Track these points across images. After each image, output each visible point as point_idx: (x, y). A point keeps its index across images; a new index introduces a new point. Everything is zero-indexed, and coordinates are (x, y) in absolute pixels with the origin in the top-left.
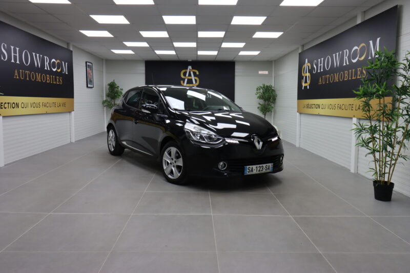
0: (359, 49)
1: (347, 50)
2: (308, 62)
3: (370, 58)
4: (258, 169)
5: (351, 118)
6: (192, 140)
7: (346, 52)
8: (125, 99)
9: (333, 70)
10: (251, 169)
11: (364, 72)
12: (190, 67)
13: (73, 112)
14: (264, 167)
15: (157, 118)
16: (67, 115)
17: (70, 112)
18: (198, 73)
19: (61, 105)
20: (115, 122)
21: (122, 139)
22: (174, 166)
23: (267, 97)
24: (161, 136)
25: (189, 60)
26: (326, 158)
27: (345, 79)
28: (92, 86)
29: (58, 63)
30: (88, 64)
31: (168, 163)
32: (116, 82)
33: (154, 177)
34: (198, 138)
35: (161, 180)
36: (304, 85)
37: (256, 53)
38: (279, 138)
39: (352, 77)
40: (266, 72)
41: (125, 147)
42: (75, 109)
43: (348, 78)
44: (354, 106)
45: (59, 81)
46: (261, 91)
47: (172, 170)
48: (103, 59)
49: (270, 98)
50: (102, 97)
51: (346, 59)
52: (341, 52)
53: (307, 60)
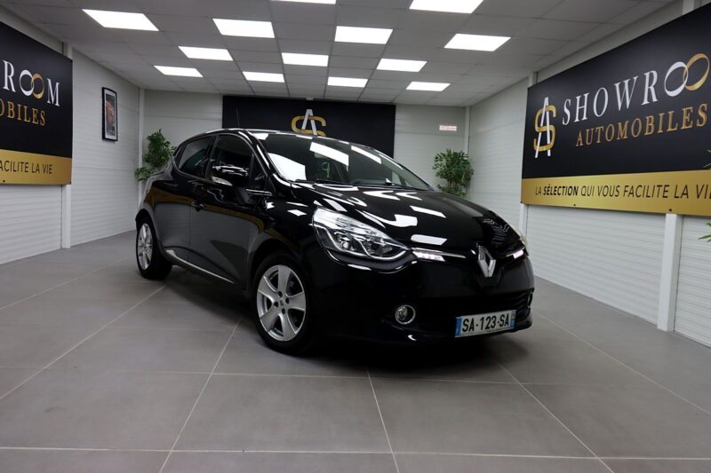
0: (686, 67)
1: (655, 73)
2: (550, 104)
4: (486, 323)
5: (664, 215)
6: (330, 251)
7: (651, 76)
8: (178, 160)
9: (614, 116)
10: (469, 324)
11: (702, 114)
12: (309, 112)
13: (68, 186)
14: (498, 319)
15: (247, 199)
16: (56, 192)
17: (62, 186)
18: (324, 124)
19: (41, 168)
20: (154, 209)
21: (166, 243)
22: (283, 311)
23: (454, 173)
24: (254, 238)
25: (308, 99)
26: (590, 296)
27: (647, 133)
28: (114, 138)
29: (36, 80)
30: (106, 92)
31: (269, 301)
32: (164, 134)
33: (233, 331)
34: (346, 245)
35: (251, 341)
36: (538, 149)
37: (439, 87)
38: (525, 251)
39: (665, 127)
40: (454, 128)
41: (172, 261)
42: (72, 181)
43: (656, 129)
44: (671, 189)
45: (39, 118)
46: (444, 161)
47: (279, 319)
48: (139, 88)
49: (460, 177)
50: (136, 161)
51: (649, 90)
52: (635, 78)
53: (546, 100)
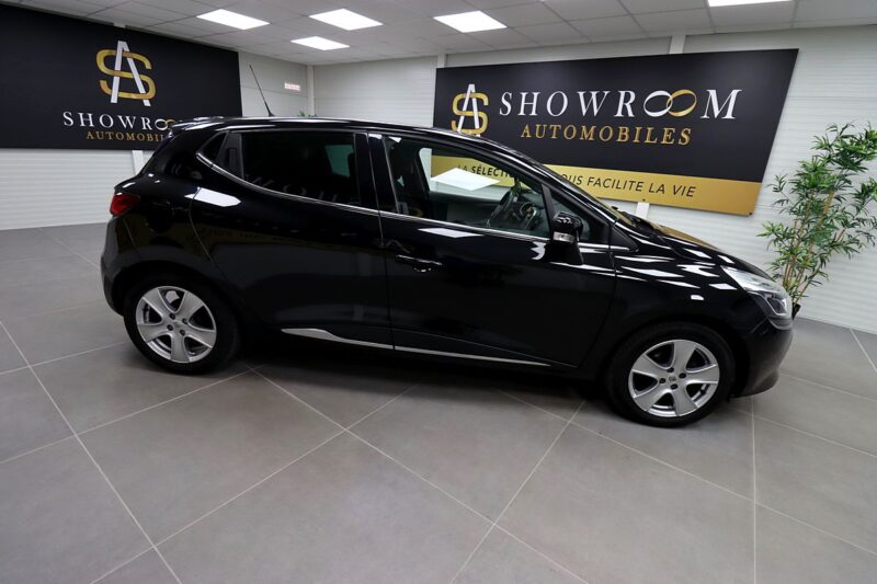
0: (671, 98)
1: (632, 93)
2: (477, 91)
3: (705, 116)
5: (636, 203)
7: (628, 95)
11: (685, 136)
18: (148, 65)
25: (116, 25)
27: (619, 140)
39: (642, 140)
40: (296, 87)
43: (632, 139)
44: (645, 185)
51: (624, 107)
52: (606, 93)
53: (472, 88)
